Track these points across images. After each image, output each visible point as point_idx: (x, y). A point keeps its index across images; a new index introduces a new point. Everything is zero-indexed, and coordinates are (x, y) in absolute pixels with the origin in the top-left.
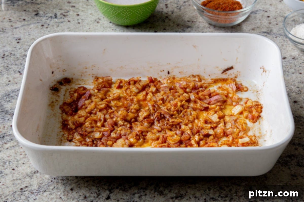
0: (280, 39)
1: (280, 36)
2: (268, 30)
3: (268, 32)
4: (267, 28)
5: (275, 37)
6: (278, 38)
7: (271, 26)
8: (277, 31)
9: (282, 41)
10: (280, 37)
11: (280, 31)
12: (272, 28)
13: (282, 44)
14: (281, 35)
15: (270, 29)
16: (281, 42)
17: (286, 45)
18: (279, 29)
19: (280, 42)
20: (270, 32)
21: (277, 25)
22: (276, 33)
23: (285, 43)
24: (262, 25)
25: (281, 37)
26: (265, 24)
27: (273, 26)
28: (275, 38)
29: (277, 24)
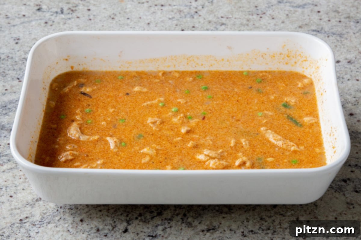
1: (332, 35)
2: (319, 28)
3: (319, 30)
4: (318, 25)
5: (327, 36)
6: (330, 37)
7: (322, 22)
8: (330, 30)
9: (335, 41)
10: (332, 37)
11: (332, 29)
13: (335, 44)
14: (334, 34)
16: (334, 43)
18: (332, 26)
19: (332, 42)
20: (321, 30)
21: (330, 22)
22: (328, 32)
24: (312, 22)
25: (334, 36)
27: (324, 24)
28: (327, 38)
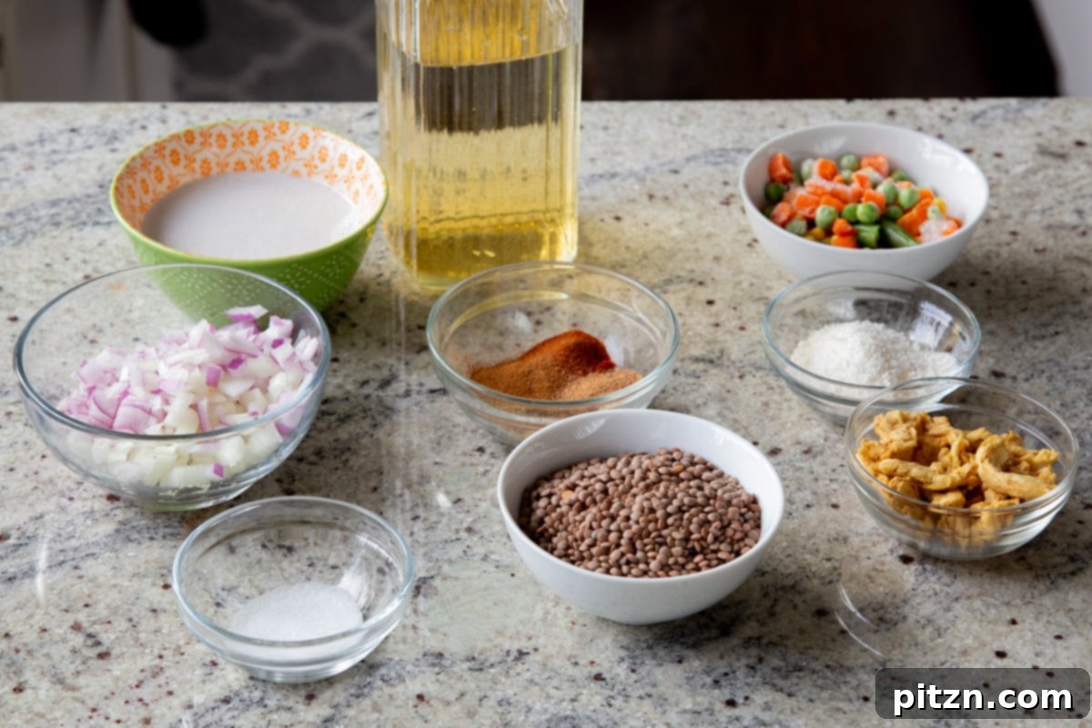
0: (755, 381)
12: (725, 341)
15: (717, 348)
17: (777, 403)
23: (776, 397)
26: (699, 329)
29: (742, 328)
